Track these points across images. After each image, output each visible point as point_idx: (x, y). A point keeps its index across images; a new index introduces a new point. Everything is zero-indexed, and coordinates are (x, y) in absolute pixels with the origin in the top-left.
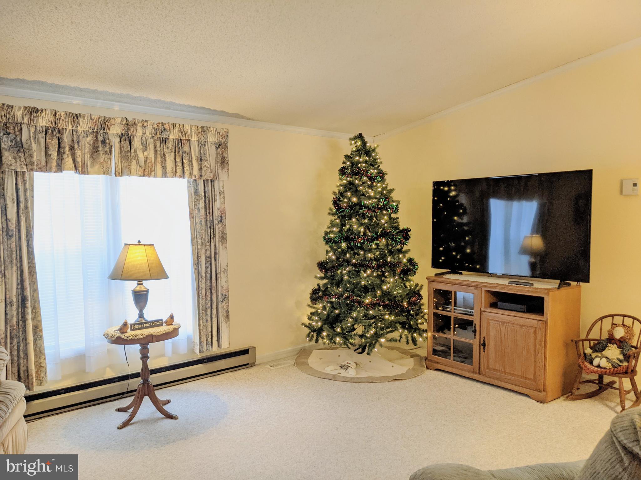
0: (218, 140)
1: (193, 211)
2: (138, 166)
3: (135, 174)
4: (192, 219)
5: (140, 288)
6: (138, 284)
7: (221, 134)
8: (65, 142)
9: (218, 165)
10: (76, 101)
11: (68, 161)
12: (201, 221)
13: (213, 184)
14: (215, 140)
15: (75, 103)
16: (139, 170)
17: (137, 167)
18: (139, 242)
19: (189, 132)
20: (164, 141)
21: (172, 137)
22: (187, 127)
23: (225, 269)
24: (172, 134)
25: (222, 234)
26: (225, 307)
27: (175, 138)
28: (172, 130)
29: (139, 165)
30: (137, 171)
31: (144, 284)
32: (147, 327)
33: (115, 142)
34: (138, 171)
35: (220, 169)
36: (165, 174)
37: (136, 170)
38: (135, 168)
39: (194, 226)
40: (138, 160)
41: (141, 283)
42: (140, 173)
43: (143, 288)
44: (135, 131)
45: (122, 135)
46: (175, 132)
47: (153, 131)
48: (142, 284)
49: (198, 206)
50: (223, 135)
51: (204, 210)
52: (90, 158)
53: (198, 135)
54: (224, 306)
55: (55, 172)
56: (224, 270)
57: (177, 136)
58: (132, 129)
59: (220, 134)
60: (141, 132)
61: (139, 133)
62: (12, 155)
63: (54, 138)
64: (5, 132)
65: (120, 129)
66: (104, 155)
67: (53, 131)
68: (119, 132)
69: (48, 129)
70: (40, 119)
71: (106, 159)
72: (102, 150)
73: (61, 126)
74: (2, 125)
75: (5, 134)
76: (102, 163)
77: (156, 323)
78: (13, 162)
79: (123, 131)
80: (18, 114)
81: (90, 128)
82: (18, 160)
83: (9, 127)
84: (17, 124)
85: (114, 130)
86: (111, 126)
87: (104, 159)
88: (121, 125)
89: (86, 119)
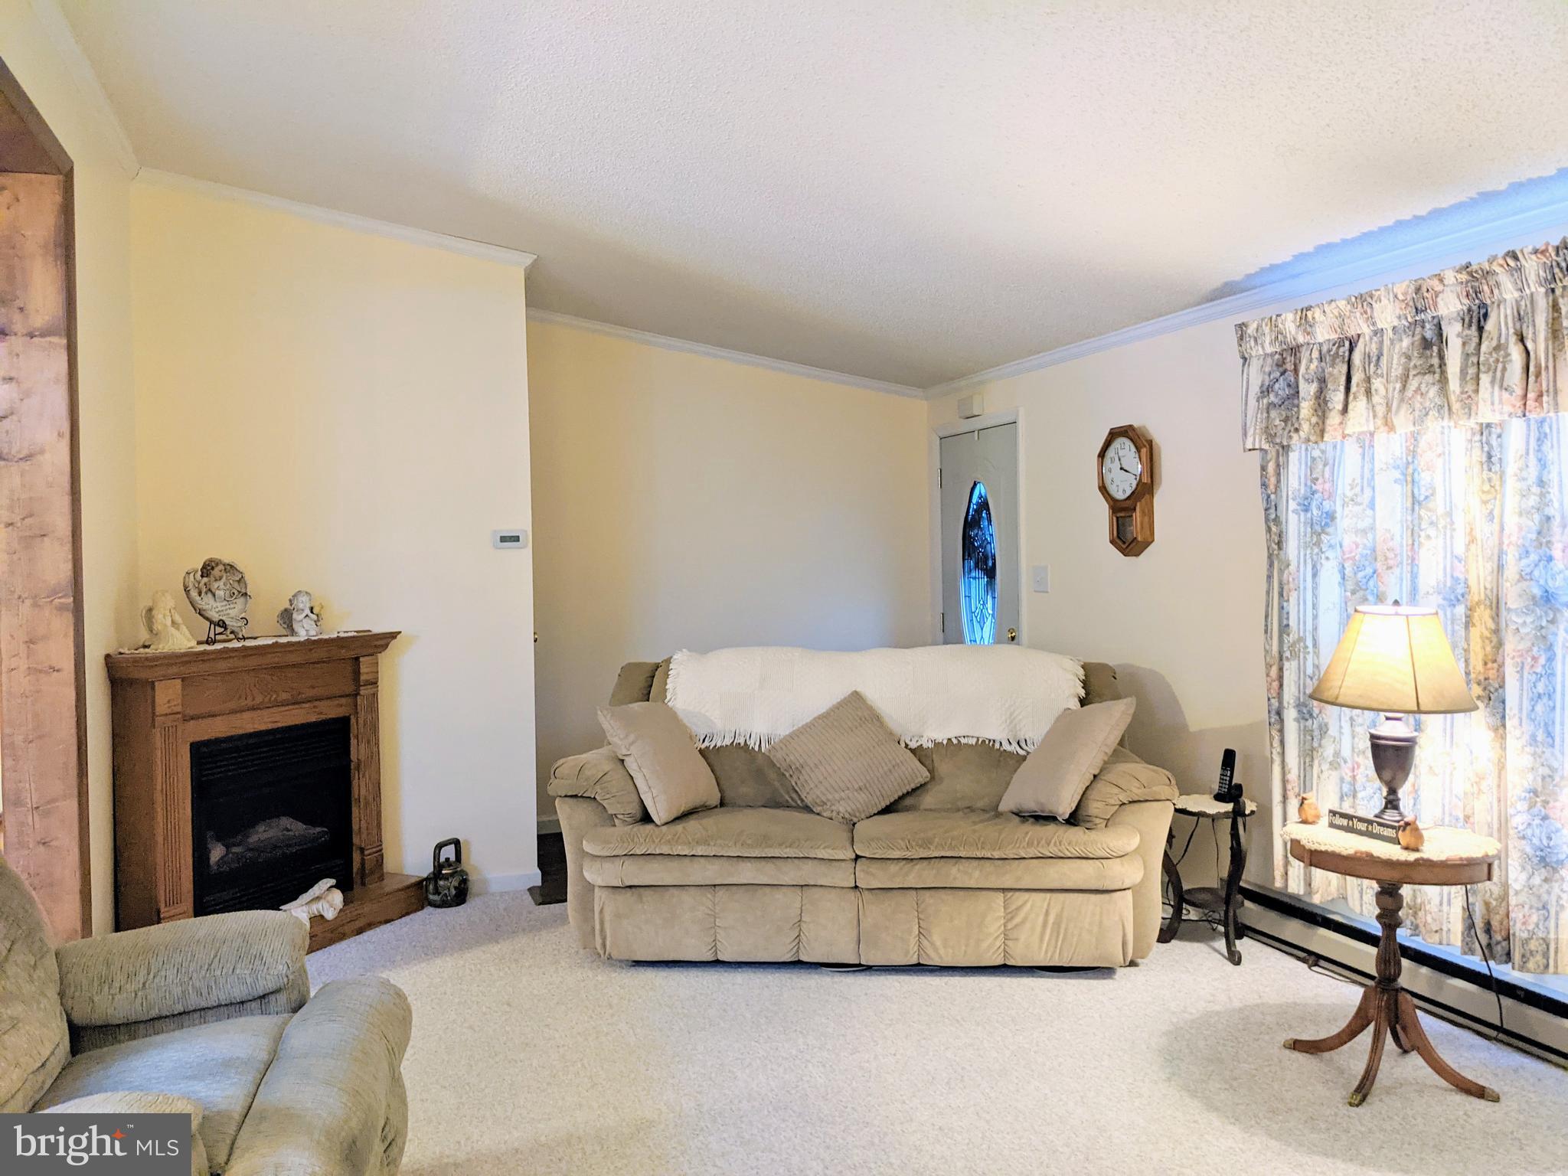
2: (1498, 388)
5: (1392, 728)
6: (1388, 719)
8: (1356, 365)
11: (1359, 407)
16: (1501, 399)
17: (1493, 393)
29: (1503, 386)
30: (1493, 401)
32: (1360, 833)
33: (1454, 333)
34: (1497, 401)
37: (1490, 400)
40: (1504, 369)
43: (1399, 732)
44: (1496, 292)
45: (1468, 311)
47: (1543, 274)
48: (1398, 719)
52: (1398, 390)
58: (1486, 288)
60: (1511, 287)
61: (1509, 293)
62: (1284, 413)
63: (1338, 360)
64: (1281, 369)
65: (1458, 297)
66: (1416, 378)
67: (1339, 347)
68: (1460, 307)
69: (1334, 345)
70: (1318, 330)
71: (1423, 386)
72: (1415, 366)
73: (1352, 332)
74: (1277, 356)
75: (1281, 375)
76: (1410, 399)
77: (1382, 829)
78: (1280, 428)
79: (1466, 301)
80: (1291, 329)
81: (1399, 317)
82: (1290, 423)
83: (1288, 357)
84: (1295, 350)
85: (1446, 304)
86: (1436, 297)
87: (1419, 388)
88: (1459, 289)
89: (1385, 301)
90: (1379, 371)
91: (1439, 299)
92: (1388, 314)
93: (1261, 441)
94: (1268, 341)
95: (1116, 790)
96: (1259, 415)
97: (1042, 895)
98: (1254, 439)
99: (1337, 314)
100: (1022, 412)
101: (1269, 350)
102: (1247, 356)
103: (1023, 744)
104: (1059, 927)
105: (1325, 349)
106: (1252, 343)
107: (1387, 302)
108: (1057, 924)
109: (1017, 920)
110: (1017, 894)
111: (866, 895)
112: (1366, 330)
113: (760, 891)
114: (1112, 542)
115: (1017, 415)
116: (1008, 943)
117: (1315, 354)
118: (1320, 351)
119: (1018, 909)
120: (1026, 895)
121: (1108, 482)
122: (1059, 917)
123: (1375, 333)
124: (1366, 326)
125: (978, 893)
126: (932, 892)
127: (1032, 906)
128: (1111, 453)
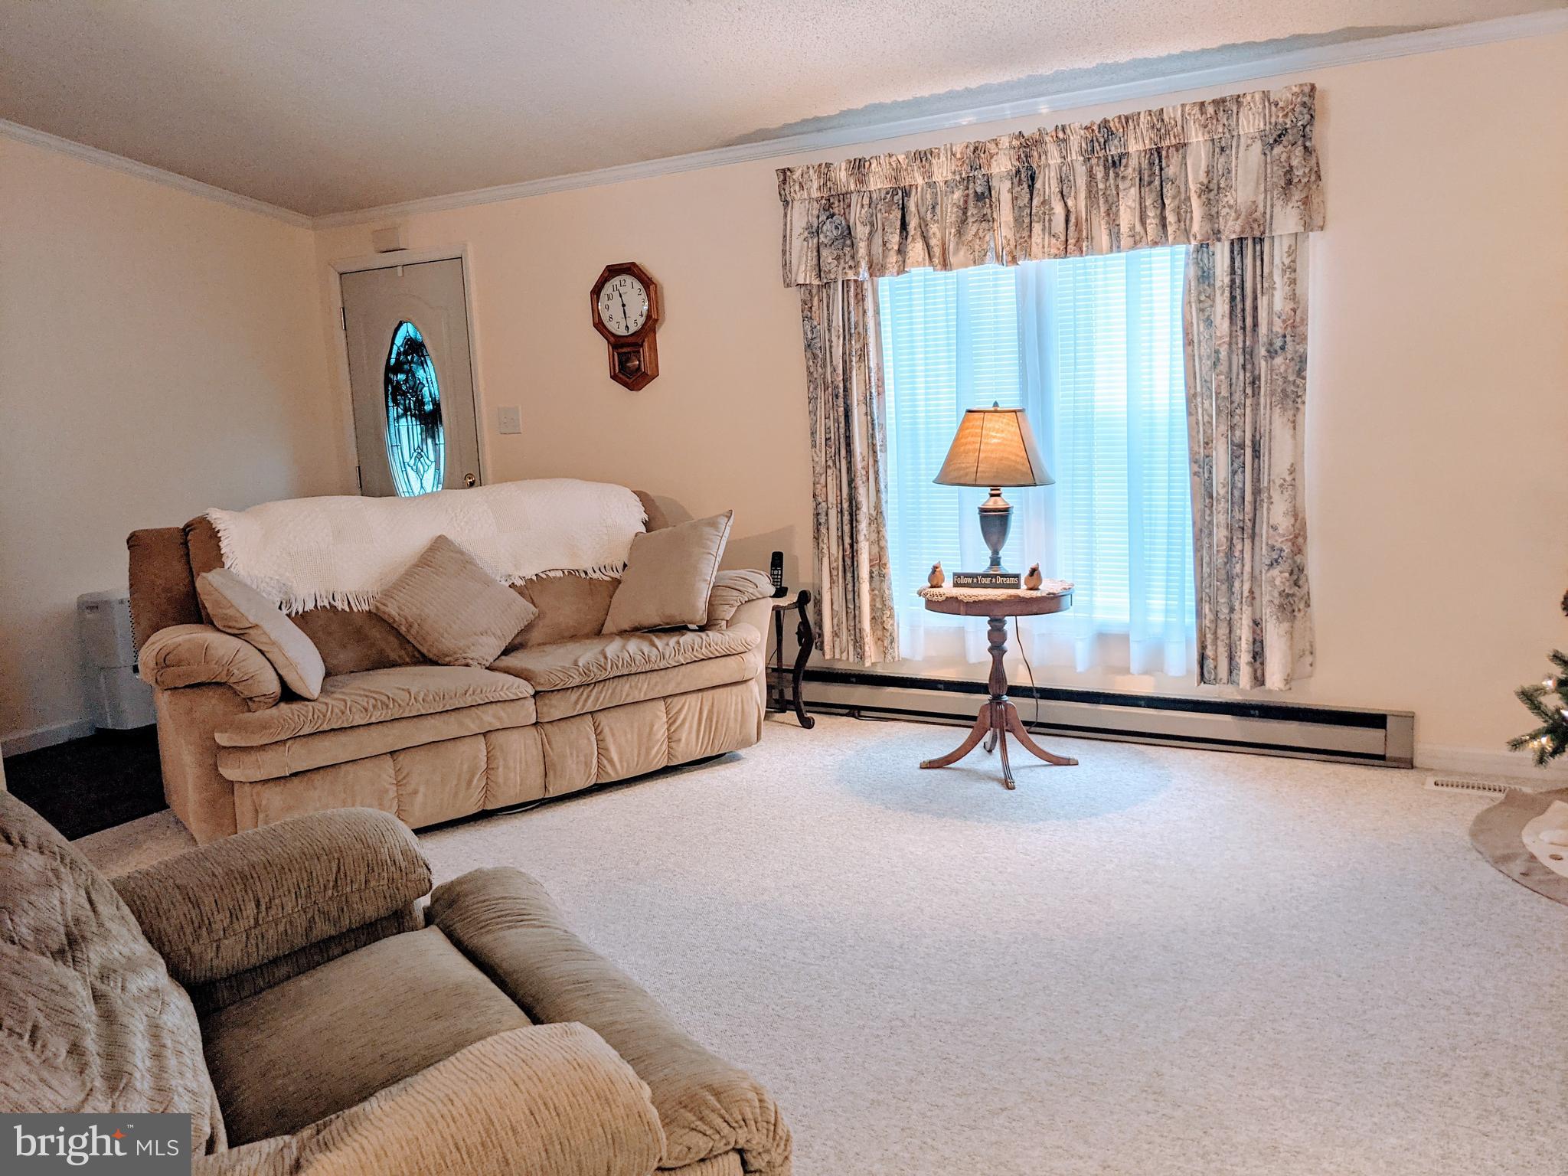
0: (1270, 123)
1: (1192, 326)
2: (1047, 234)
3: (1041, 254)
4: (1190, 348)
5: (995, 502)
6: (992, 495)
7: (1281, 104)
8: (911, 212)
9: (1275, 192)
10: (967, 118)
11: (916, 249)
12: (1217, 352)
13: (1258, 248)
14: (1262, 126)
15: (964, 123)
16: (1049, 244)
17: (1043, 239)
18: (996, 404)
19: (1179, 123)
20: (1115, 164)
21: (1134, 147)
22: (1172, 114)
23: (1285, 480)
24: (1132, 141)
25: (1285, 382)
26: (1277, 582)
27: (1142, 148)
28: (1133, 131)
29: (1050, 233)
30: (1043, 247)
31: (1002, 496)
32: (985, 586)
33: (1003, 190)
34: (1046, 246)
35: (1279, 204)
36: (1115, 245)
37: (1041, 246)
38: (1039, 241)
39: (1194, 366)
40: (1050, 220)
41: (997, 492)
42: (1054, 251)
43: (1000, 504)
44: (1043, 157)
45: (1018, 172)
46: (1139, 134)
47: (1084, 145)
48: (998, 495)
49: (1207, 314)
50: (1287, 107)
51: (1226, 323)
52: (955, 235)
53: (1206, 126)
54: (1274, 579)
55: (898, 274)
56: (1282, 481)
57: (1147, 142)
58: (1035, 153)
59: (1277, 105)
60: (1056, 154)
61: (1054, 159)
62: (835, 252)
63: (894, 207)
64: (827, 213)
65: (1010, 159)
66: (975, 225)
67: (892, 196)
68: (1010, 167)
69: (888, 193)
70: (872, 179)
71: (981, 231)
72: (972, 215)
73: (905, 182)
74: (824, 201)
75: (827, 218)
76: (970, 242)
77: (1005, 579)
78: (833, 265)
79: (1017, 163)
80: (842, 177)
81: (954, 173)
82: (842, 261)
83: (833, 203)
84: (844, 196)
85: (998, 164)
86: (991, 158)
87: (977, 233)
88: (1012, 152)
89: (943, 158)
90: (936, 218)
91: (993, 160)
92: (943, 171)
93: (811, 277)
94: (815, 185)
95: (735, 593)
96: (809, 253)
97: (694, 695)
98: (806, 275)
99: (895, 167)
100: (470, 248)
101: (815, 194)
102: (789, 199)
103: (603, 570)
104: (711, 721)
105: (874, 196)
106: (797, 188)
107: (945, 159)
108: (710, 718)
109: (678, 722)
110: (676, 698)
111: (548, 727)
112: (920, 181)
113: (442, 747)
114: (614, 377)
115: (465, 250)
116: (673, 744)
117: (866, 201)
118: (871, 198)
119: (680, 710)
120: (683, 698)
121: (605, 318)
122: (711, 712)
123: (929, 185)
124: (921, 178)
125: (645, 704)
126: (605, 712)
127: (689, 708)
128: (608, 289)
